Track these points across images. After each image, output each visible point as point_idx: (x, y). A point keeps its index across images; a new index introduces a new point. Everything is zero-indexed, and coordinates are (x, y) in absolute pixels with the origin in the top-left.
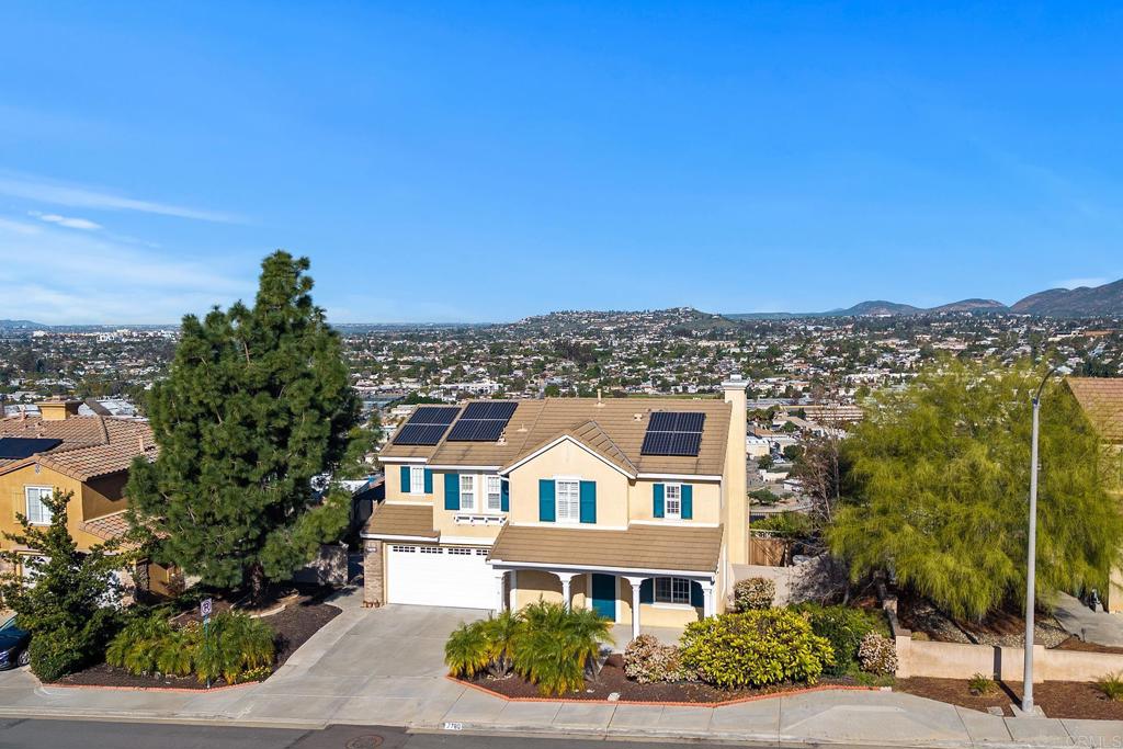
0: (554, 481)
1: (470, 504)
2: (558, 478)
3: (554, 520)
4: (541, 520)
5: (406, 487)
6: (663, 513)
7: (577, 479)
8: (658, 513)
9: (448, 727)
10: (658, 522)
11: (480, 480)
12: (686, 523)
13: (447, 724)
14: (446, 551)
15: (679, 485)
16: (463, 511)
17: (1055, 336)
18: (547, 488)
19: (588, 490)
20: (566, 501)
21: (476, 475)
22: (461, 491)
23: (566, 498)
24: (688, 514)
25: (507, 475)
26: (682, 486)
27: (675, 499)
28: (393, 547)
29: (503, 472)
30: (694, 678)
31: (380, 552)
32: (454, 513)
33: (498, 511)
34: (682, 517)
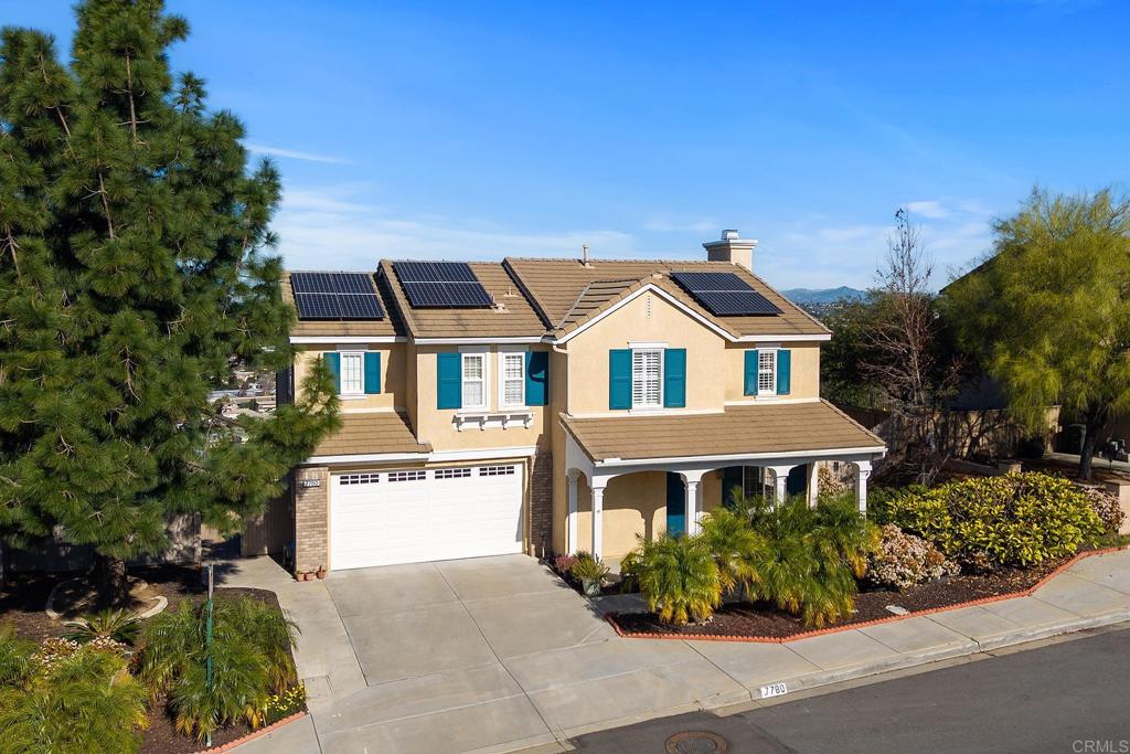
0: (630, 351)
2: (636, 346)
4: (610, 409)
6: (756, 391)
7: (661, 346)
8: (750, 390)
9: (767, 693)
10: (749, 402)
12: (783, 400)
14: (430, 474)
15: (774, 350)
16: (468, 409)
18: (621, 363)
19: (675, 360)
21: (488, 353)
22: (464, 379)
23: (644, 376)
24: (784, 388)
25: (564, 346)
26: (779, 351)
27: (769, 371)
28: (339, 477)
29: (561, 341)
30: (957, 569)
31: (323, 486)
32: (451, 413)
33: (520, 407)
34: (778, 393)
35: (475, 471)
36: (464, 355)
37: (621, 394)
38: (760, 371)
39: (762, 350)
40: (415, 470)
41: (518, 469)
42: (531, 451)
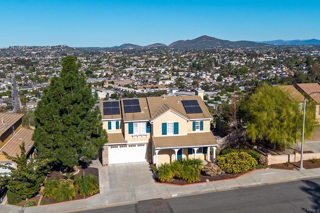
0: (166, 123)
3: (166, 134)
4: (162, 135)
5: (110, 128)
7: (173, 122)
8: (194, 129)
10: (194, 132)
12: (202, 131)
13: (173, 195)
15: (200, 121)
16: (135, 134)
17: (182, 55)
19: (176, 125)
21: (139, 123)
22: (134, 128)
23: (170, 127)
24: (202, 129)
25: (152, 123)
27: (199, 125)
28: (110, 147)
29: (152, 122)
30: (224, 172)
31: (107, 149)
32: (131, 135)
33: (145, 133)
34: (200, 130)
35: (137, 145)
36: (134, 123)
37: (164, 132)
38: (196, 125)
39: (196, 121)
40: (125, 145)
41: (145, 145)
42: (148, 142)
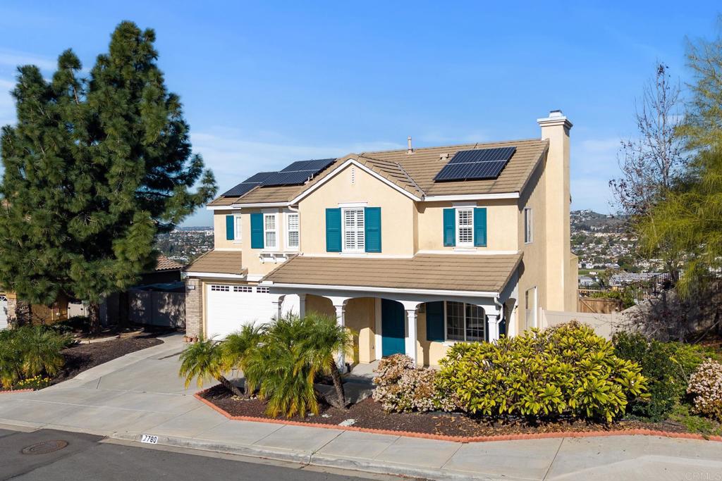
0: (339, 210)
1: (273, 243)
2: (344, 206)
3: (340, 250)
4: (327, 251)
5: (230, 235)
6: (455, 241)
7: (361, 206)
8: (449, 241)
9: (145, 440)
10: (449, 251)
11: (281, 219)
12: (481, 251)
13: (144, 437)
14: (254, 289)
15: (471, 208)
16: (267, 249)
18: (333, 217)
19: (373, 217)
20: (353, 229)
21: (278, 213)
22: (265, 230)
23: (356, 229)
24: (480, 241)
25: (295, 206)
26: (475, 209)
27: (468, 226)
28: (211, 286)
29: (292, 203)
31: (197, 290)
34: (476, 245)
36: (265, 215)
37: (334, 242)
38: (458, 226)
39: (458, 209)
40: (246, 285)
